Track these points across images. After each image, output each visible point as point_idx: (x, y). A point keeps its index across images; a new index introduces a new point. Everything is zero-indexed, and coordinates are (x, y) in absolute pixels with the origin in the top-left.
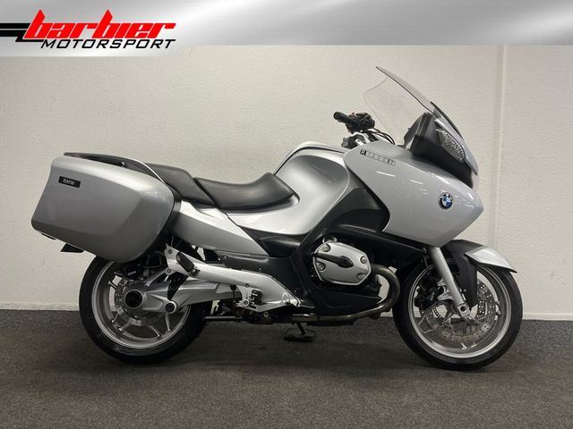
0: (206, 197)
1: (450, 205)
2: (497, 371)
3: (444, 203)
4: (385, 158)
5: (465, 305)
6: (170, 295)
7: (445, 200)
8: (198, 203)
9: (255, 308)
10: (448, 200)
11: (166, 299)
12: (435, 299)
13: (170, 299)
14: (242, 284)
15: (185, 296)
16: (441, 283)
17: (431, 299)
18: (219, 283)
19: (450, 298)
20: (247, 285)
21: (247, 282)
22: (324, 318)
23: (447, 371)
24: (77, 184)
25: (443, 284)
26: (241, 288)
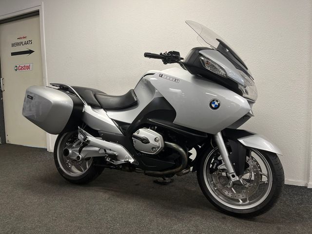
0: (97, 103)
1: (217, 107)
4: (173, 78)
5: (235, 174)
6: (80, 151)
7: (214, 103)
8: (94, 106)
9: (114, 162)
11: (78, 154)
15: (86, 153)
18: (100, 148)
19: (225, 168)
24: (32, 98)
25: (221, 158)
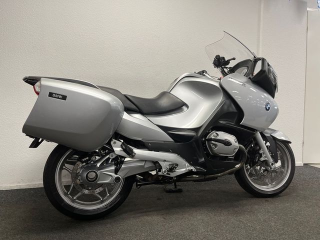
0: (134, 107)
1: (269, 108)
2: (286, 195)
3: (267, 107)
5: (273, 162)
6: (116, 171)
9: (169, 174)
10: (269, 106)
11: (113, 174)
12: (259, 160)
13: (116, 174)
14: (162, 161)
15: (126, 172)
16: (261, 152)
17: (257, 161)
18: (146, 161)
19: (266, 159)
20: (165, 161)
21: (165, 159)
22: (208, 176)
23: (265, 199)
24: (64, 98)
26: (161, 163)
